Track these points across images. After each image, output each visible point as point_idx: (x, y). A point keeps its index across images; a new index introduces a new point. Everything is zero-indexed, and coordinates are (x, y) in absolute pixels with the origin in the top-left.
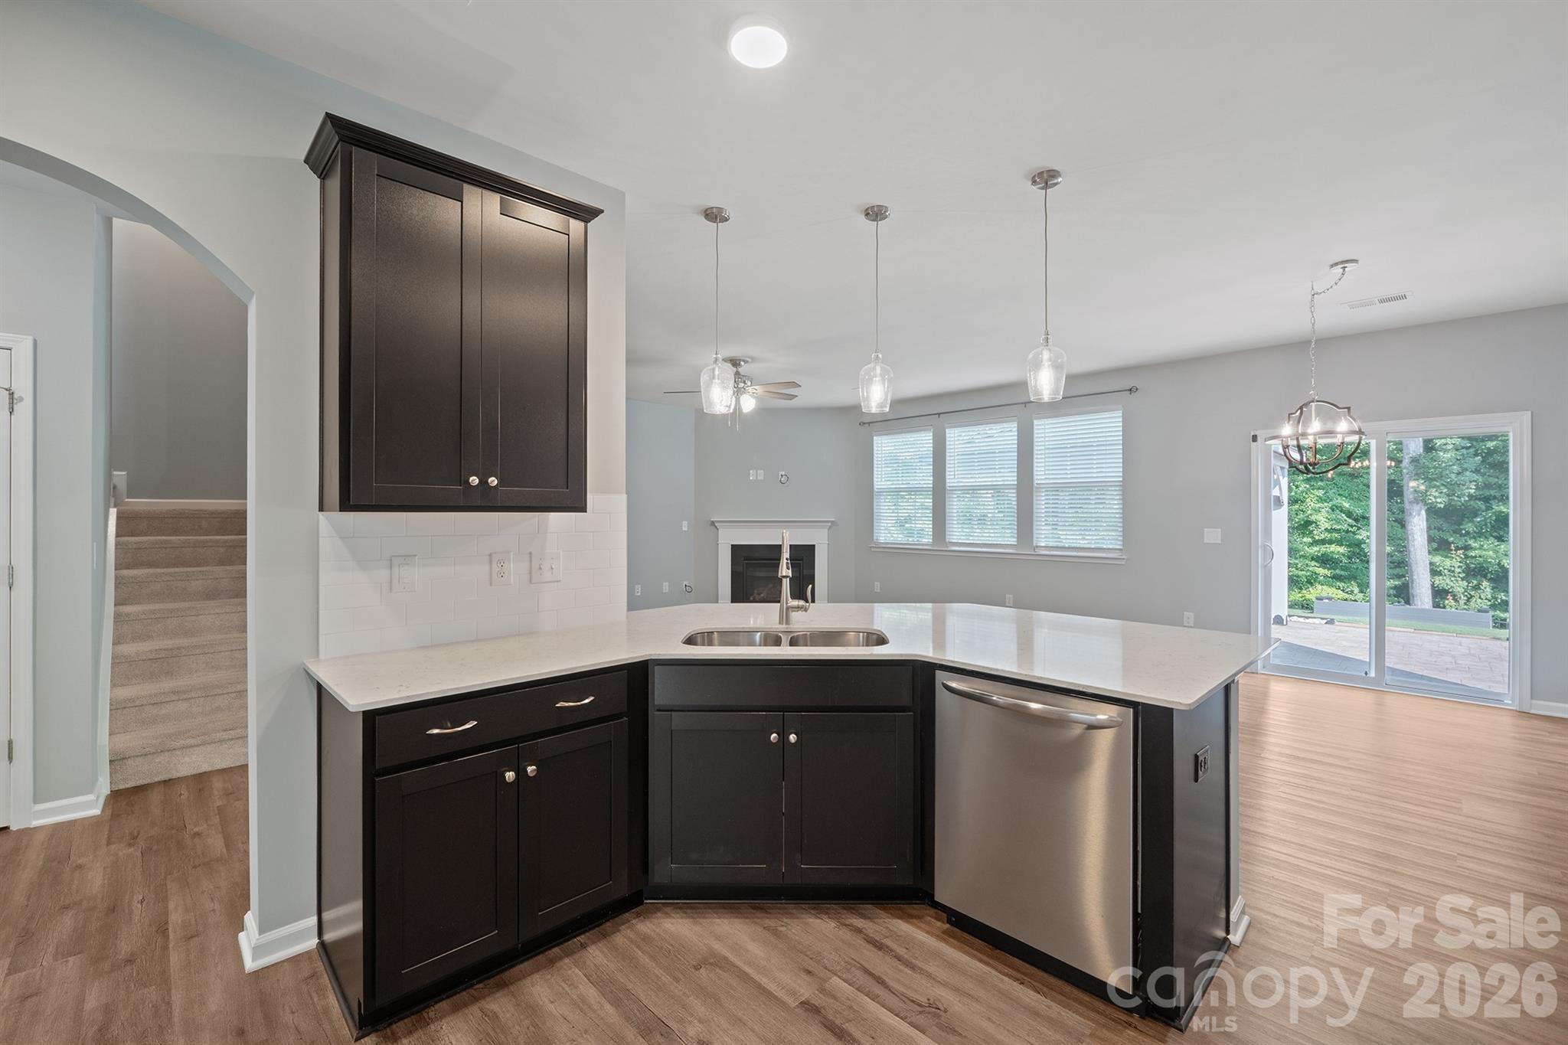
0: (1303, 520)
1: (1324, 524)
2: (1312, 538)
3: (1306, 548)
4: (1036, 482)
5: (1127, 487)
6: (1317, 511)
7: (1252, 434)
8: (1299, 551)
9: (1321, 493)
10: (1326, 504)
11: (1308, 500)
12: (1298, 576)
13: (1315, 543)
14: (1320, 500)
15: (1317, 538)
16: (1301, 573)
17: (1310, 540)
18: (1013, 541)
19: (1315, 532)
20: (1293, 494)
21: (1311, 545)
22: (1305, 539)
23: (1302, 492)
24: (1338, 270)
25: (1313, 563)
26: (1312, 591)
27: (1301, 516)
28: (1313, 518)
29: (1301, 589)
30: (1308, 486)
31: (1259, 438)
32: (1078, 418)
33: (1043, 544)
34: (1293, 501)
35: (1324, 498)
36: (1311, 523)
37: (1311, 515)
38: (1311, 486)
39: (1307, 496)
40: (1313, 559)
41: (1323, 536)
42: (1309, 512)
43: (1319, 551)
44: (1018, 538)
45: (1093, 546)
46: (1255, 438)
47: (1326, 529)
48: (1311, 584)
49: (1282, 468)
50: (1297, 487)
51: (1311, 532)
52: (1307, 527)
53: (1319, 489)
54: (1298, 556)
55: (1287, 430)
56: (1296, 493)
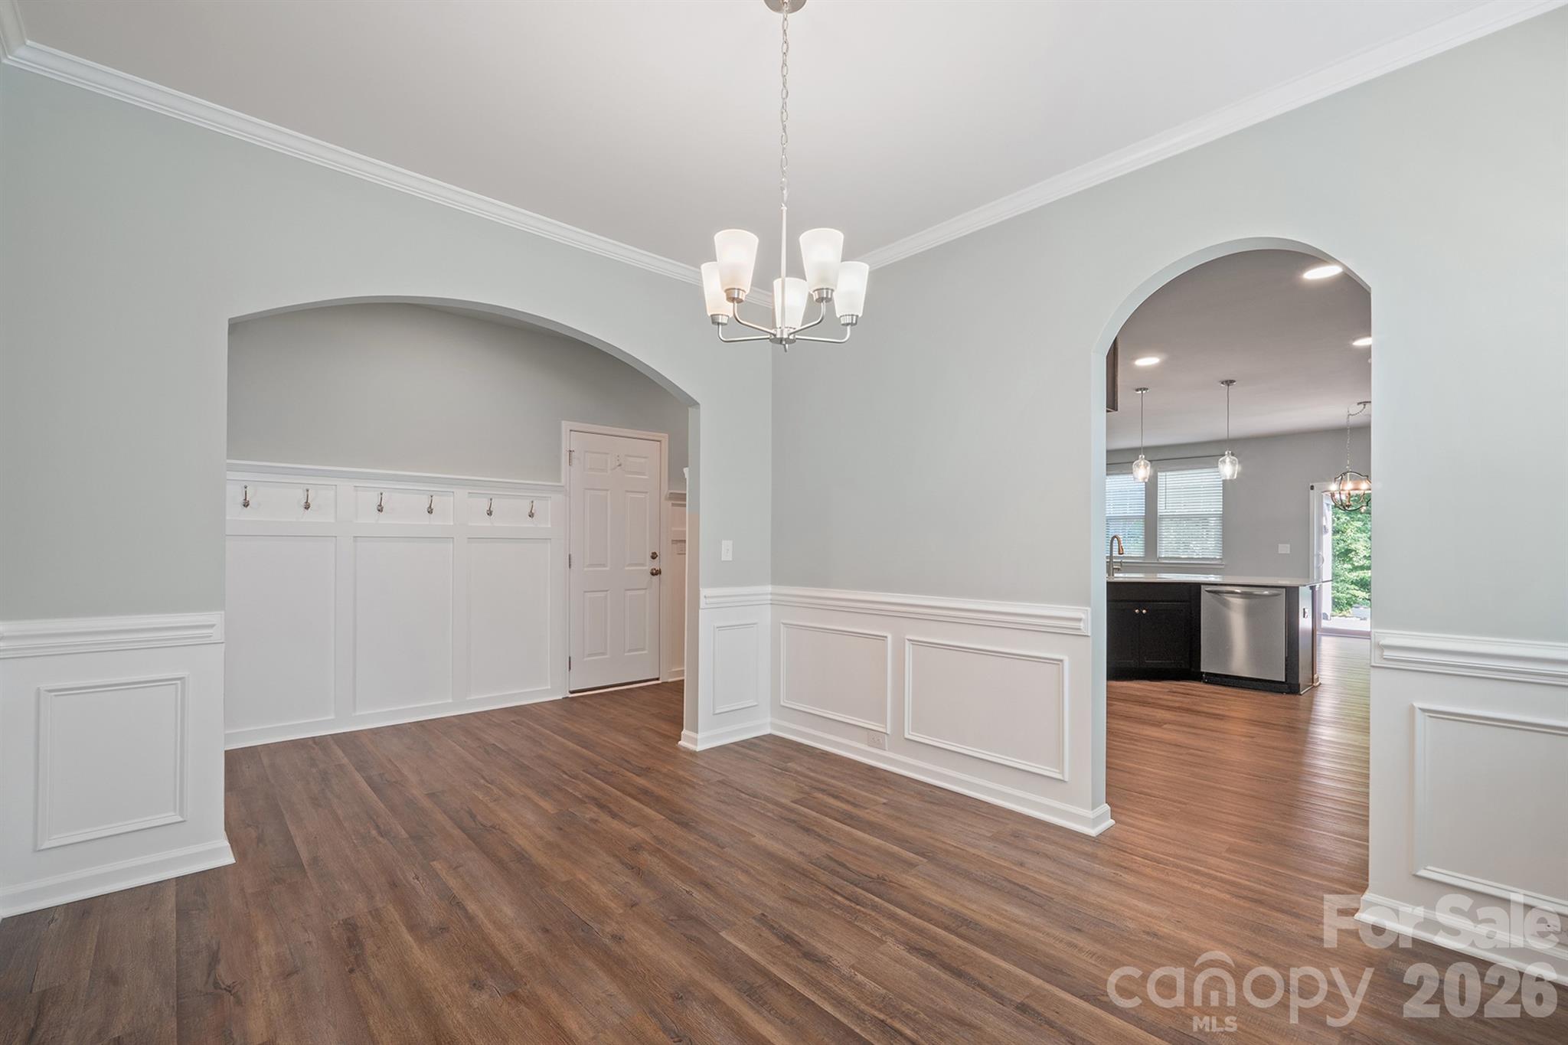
0: (1344, 548)
1: (1363, 553)
2: (1353, 564)
3: (1346, 573)
4: (1159, 514)
5: (1225, 519)
6: (1356, 540)
7: (1311, 484)
8: (1340, 576)
9: (1359, 524)
10: (1364, 534)
11: (1349, 531)
12: (1339, 599)
13: (1355, 568)
14: (1359, 530)
15: (1356, 564)
16: (1340, 595)
17: (1350, 566)
18: (1141, 554)
19: (1354, 559)
20: (1335, 525)
21: (1351, 570)
22: (1346, 566)
23: (1343, 523)
24: (1362, 406)
25: (1353, 586)
26: (1351, 612)
27: (1342, 545)
28: (1353, 547)
29: (1342, 610)
30: (1348, 518)
31: (1315, 488)
32: (1191, 472)
33: (1163, 556)
34: (1336, 532)
35: (1363, 528)
36: (1350, 551)
37: (1351, 544)
38: (1351, 518)
39: (1347, 527)
40: (1352, 583)
41: (1361, 563)
42: (1349, 542)
43: (1358, 576)
44: (1145, 552)
45: (1201, 557)
46: (1312, 488)
47: (1365, 556)
48: (1351, 605)
49: (1328, 505)
50: (1338, 519)
51: (1351, 559)
52: (1347, 555)
53: (1358, 520)
54: (1339, 580)
55: (1333, 487)
56: (1337, 524)
